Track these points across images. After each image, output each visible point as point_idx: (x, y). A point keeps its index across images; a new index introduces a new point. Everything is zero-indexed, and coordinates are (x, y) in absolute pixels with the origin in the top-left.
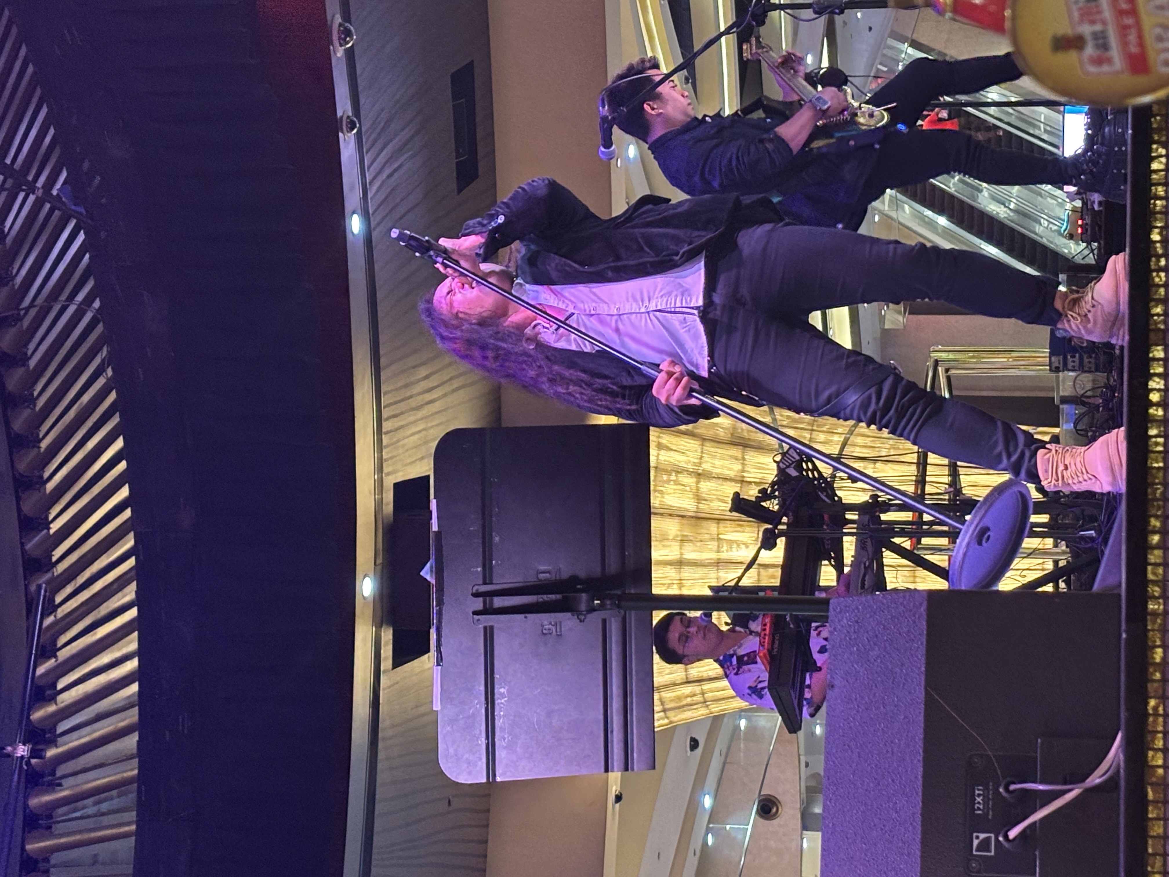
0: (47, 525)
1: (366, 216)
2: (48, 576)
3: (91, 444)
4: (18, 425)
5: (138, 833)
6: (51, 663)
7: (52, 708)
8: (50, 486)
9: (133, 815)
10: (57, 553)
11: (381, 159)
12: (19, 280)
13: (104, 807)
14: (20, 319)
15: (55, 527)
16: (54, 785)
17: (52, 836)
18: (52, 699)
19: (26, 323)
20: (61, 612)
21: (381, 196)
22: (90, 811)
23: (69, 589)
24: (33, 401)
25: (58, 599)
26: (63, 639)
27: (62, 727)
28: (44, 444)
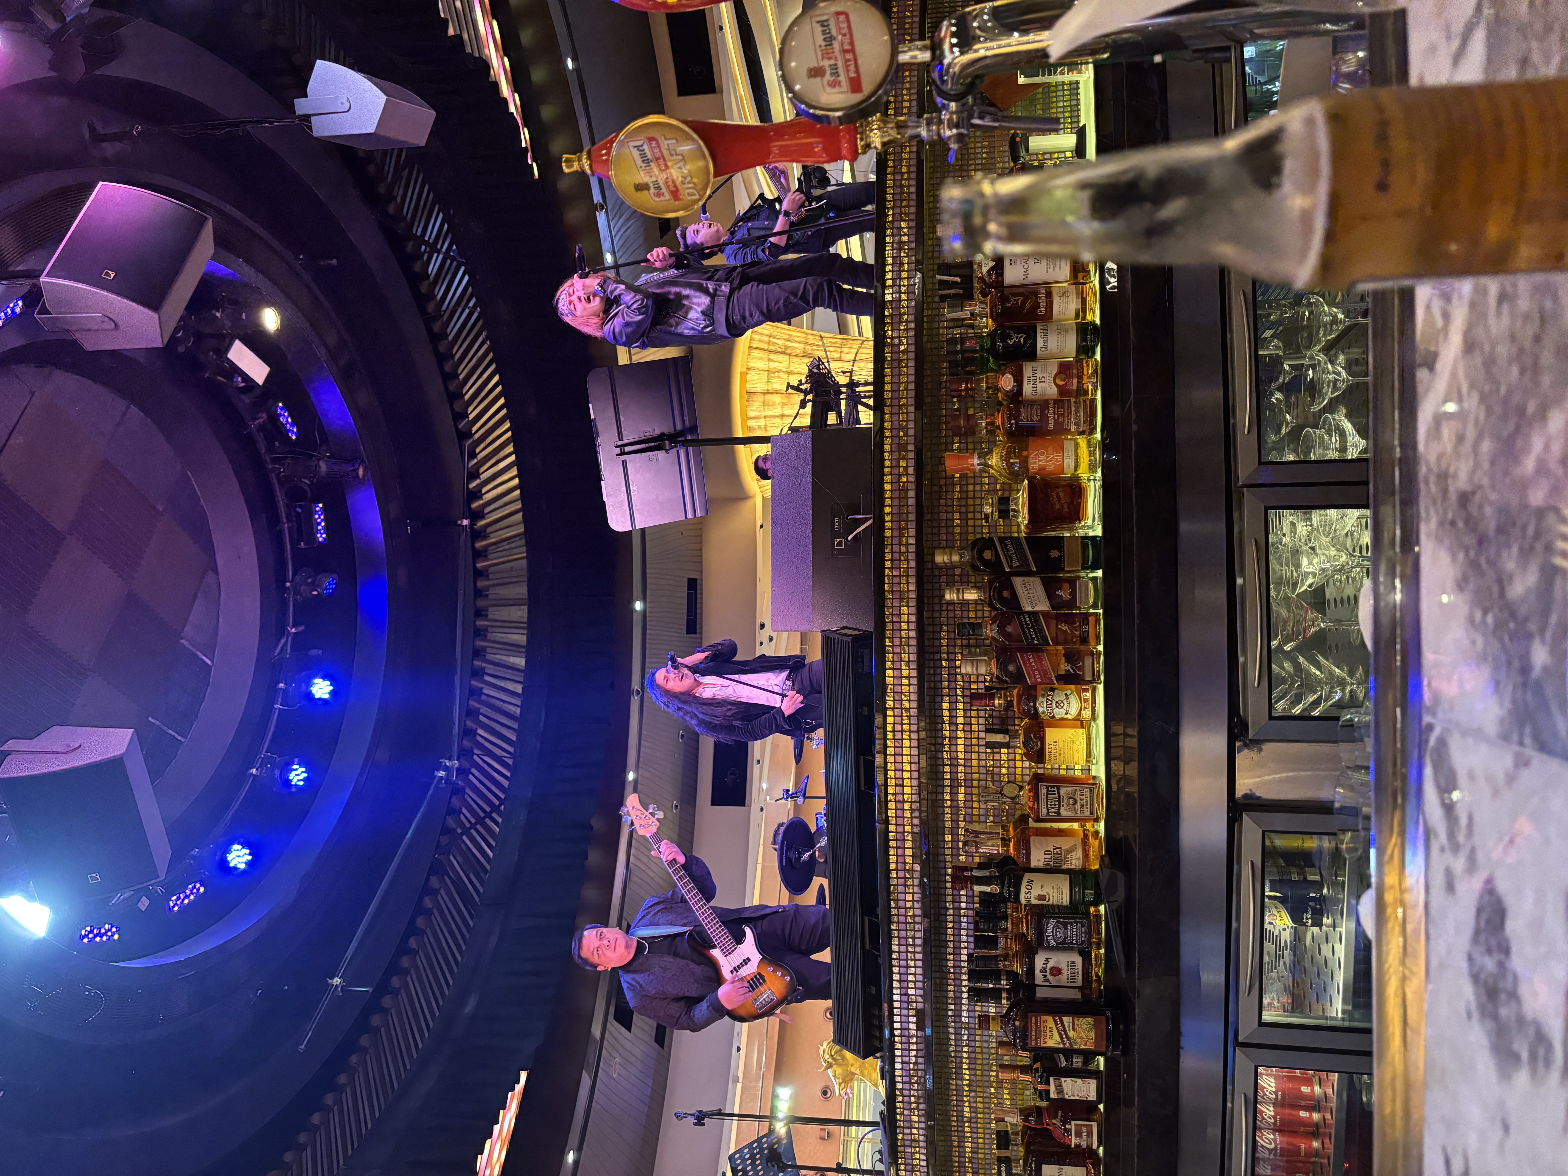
0: (467, 416)
1: (614, 253)
2: (470, 441)
3: (485, 376)
4: (448, 368)
5: (527, 557)
6: (478, 482)
7: (481, 502)
8: (467, 397)
9: (524, 549)
10: (474, 429)
11: (620, 223)
12: (439, 297)
13: (513, 545)
14: (442, 316)
15: (471, 417)
16: (486, 537)
17: (488, 560)
18: (480, 498)
19: (445, 318)
20: (480, 457)
21: (621, 242)
22: (507, 547)
23: (482, 446)
24: (453, 356)
25: (477, 451)
26: (482, 470)
27: (487, 510)
28: (461, 377)
